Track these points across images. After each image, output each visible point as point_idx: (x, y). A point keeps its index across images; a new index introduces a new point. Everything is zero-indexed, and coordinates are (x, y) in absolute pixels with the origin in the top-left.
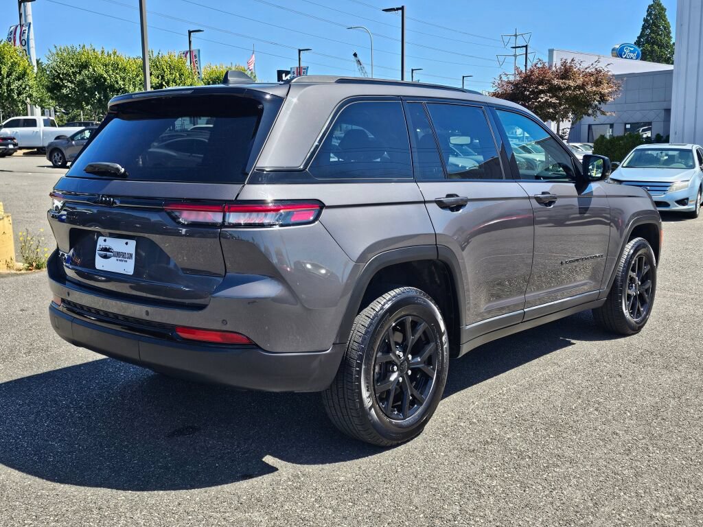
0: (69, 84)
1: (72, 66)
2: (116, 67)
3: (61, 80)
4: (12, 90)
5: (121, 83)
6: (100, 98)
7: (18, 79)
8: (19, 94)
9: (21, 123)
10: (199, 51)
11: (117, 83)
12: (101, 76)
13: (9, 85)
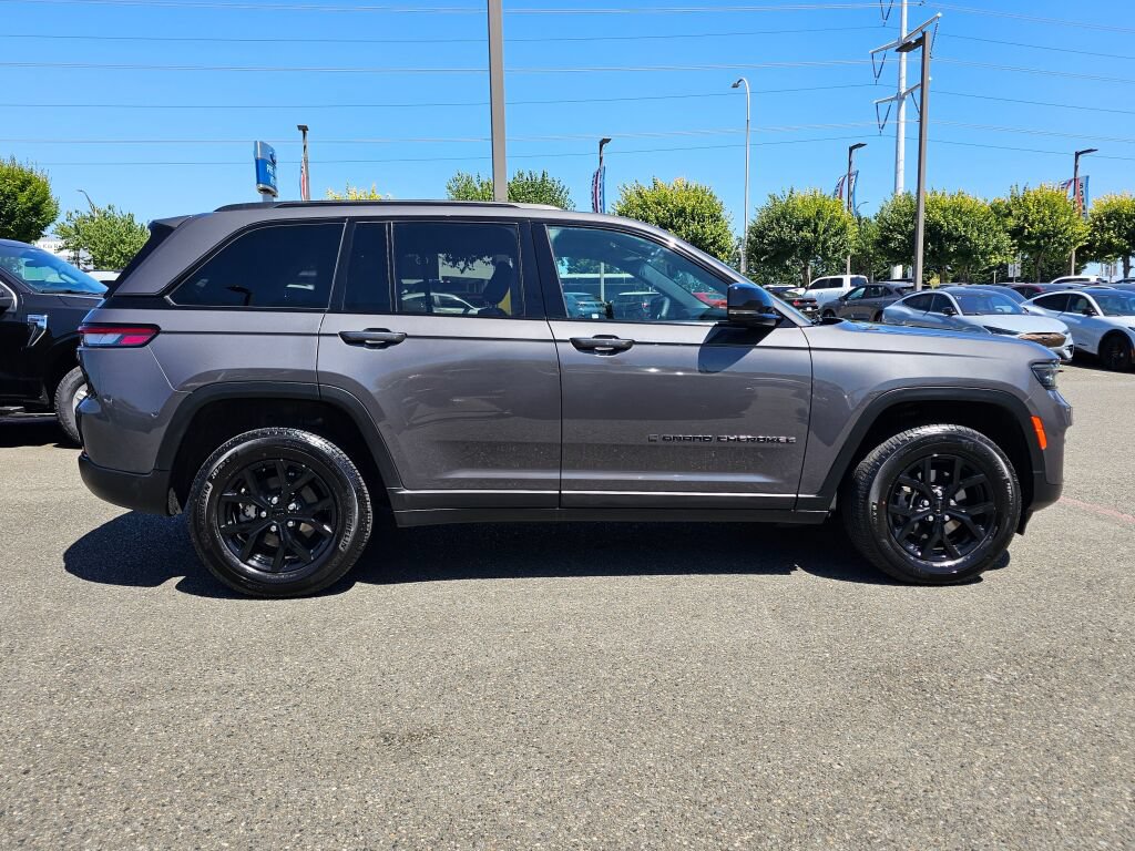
0: (899, 237)
1: (906, 215)
2: (958, 211)
3: (891, 231)
4: (828, 248)
5: (961, 229)
6: (933, 250)
7: (836, 234)
8: (835, 252)
9: (828, 283)
10: (1088, 177)
11: (957, 230)
12: (937, 223)
13: (825, 241)
